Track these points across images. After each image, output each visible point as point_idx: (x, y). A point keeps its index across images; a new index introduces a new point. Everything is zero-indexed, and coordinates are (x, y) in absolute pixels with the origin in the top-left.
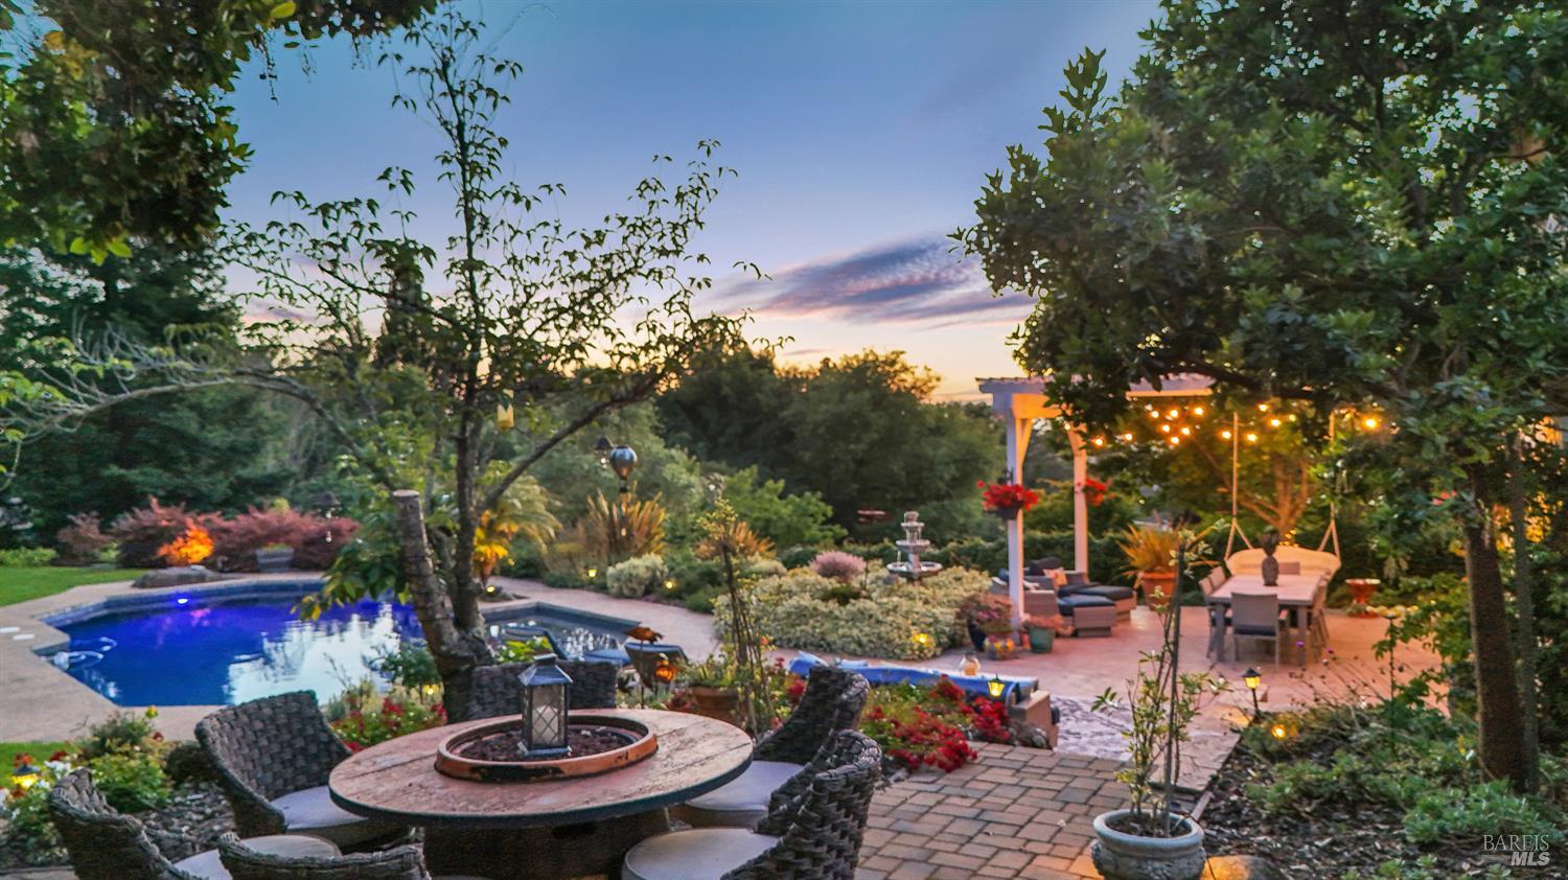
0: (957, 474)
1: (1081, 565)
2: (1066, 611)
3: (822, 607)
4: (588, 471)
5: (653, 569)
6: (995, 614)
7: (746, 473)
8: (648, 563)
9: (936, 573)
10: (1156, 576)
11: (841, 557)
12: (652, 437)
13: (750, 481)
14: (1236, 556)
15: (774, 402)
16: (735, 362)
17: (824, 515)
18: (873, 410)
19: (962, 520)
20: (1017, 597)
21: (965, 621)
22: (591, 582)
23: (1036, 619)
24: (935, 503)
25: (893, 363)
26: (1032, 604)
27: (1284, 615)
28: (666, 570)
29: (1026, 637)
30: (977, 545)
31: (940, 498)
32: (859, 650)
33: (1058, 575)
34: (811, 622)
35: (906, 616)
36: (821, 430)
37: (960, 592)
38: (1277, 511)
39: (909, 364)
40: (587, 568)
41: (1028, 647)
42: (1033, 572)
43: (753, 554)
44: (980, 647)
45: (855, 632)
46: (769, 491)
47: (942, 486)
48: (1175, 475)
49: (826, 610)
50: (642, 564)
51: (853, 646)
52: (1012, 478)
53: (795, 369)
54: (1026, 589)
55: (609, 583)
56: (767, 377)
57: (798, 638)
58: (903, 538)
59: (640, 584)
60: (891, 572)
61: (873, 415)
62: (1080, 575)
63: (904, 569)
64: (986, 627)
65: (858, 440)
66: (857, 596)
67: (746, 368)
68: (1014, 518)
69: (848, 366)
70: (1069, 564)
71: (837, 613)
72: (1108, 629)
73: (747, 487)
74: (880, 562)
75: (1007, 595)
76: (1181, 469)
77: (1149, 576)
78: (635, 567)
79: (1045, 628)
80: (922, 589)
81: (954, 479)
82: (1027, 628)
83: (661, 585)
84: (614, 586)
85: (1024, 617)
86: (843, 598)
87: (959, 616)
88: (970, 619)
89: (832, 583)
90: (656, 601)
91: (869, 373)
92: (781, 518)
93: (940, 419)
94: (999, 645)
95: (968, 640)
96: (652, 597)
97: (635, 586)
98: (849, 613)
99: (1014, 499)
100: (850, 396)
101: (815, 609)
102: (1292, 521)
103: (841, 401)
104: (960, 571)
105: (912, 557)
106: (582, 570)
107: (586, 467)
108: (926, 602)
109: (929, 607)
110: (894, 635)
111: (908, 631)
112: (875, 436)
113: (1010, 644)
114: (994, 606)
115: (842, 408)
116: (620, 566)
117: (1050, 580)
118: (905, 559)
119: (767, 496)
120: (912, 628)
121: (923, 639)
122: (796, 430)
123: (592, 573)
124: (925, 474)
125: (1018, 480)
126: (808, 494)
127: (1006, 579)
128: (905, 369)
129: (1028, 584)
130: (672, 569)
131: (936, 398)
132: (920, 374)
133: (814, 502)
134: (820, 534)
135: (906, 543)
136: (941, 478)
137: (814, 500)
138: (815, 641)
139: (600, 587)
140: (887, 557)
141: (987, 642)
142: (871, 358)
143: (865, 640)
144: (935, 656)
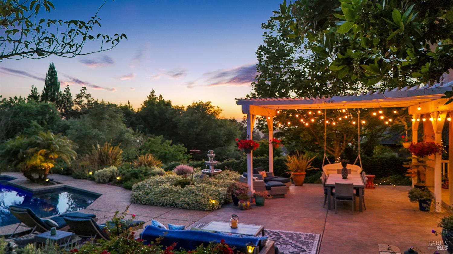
0: (227, 139)
1: (271, 170)
2: (268, 188)
3: (174, 189)
4: (94, 135)
5: (113, 172)
6: (243, 192)
7: (159, 137)
8: (111, 170)
9: (220, 173)
10: (297, 173)
11: (186, 167)
12: (122, 124)
13: (160, 140)
14: (325, 166)
15: (171, 116)
16: (159, 104)
17: (184, 151)
18: (202, 119)
19: (228, 153)
20: (250, 184)
21: (230, 194)
22: (90, 176)
23: (258, 193)
24: (220, 147)
25: (208, 105)
26: (256, 186)
27: (355, 192)
28: (118, 172)
29: (254, 199)
30: (234, 161)
31: (221, 146)
32: (188, 207)
33: (263, 173)
34: (169, 195)
35: (207, 192)
36: (186, 125)
37: (228, 181)
38: (335, 150)
39: (213, 105)
40: (89, 171)
41: (255, 203)
42: (255, 172)
43: (153, 166)
44: (236, 204)
45: (187, 199)
46: (167, 143)
47: (222, 143)
48: (302, 138)
49: (175, 189)
50: (108, 170)
51: (185, 205)
52: (249, 138)
53: (178, 106)
54: (254, 180)
55: (95, 177)
56: (169, 108)
57: (164, 202)
58: (208, 160)
59: (107, 178)
60: (203, 173)
61: (202, 121)
62: (271, 173)
63: (208, 171)
64: (239, 197)
65: (197, 128)
66: (188, 184)
67: (162, 105)
68: (250, 153)
69: (194, 106)
70: (267, 170)
71: (180, 191)
72: (283, 195)
73: (160, 142)
74: (200, 168)
75: (247, 183)
76: (304, 136)
77: (295, 173)
78: (105, 171)
79: (262, 196)
80: (214, 180)
81: (226, 140)
82: (255, 196)
83: (115, 178)
84: (97, 178)
85: (253, 191)
86: (183, 184)
87: (228, 191)
88: (233, 193)
89: (180, 178)
90: (113, 185)
91: (200, 108)
92: (170, 152)
93: (221, 122)
94: (244, 204)
95: (231, 201)
96: (111, 183)
97: (105, 178)
98: (185, 191)
99: (250, 146)
100: (195, 115)
101: (171, 189)
102: (340, 154)
103: (192, 116)
104: (228, 171)
105: (211, 167)
106: (87, 172)
107: (94, 134)
108: (216, 185)
109: (217, 188)
110: (203, 200)
111: (208, 198)
112: (202, 127)
113: (248, 203)
114: (242, 188)
115: (192, 118)
116: (100, 171)
117: (261, 175)
118: (208, 168)
119: (166, 145)
120: (210, 197)
121: (214, 202)
122: (178, 125)
123: (91, 173)
124: (217, 139)
125: (251, 139)
126: (179, 144)
127: (246, 176)
128: (211, 107)
129: (254, 178)
130: (121, 172)
131: (221, 116)
132: (216, 108)
133: (182, 147)
134: (183, 157)
135: (209, 162)
136: (222, 140)
137: (181, 146)
138: (170, 203)
139: (92, 179)
140: (203, 166)
141: (239, 203)
142: (201, 103)
143: (190, 203)
144: (219, 209)
